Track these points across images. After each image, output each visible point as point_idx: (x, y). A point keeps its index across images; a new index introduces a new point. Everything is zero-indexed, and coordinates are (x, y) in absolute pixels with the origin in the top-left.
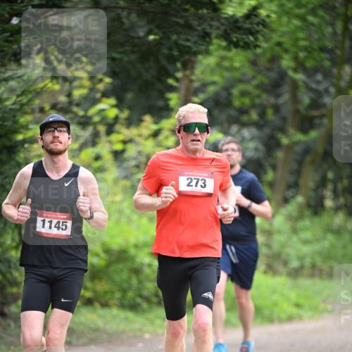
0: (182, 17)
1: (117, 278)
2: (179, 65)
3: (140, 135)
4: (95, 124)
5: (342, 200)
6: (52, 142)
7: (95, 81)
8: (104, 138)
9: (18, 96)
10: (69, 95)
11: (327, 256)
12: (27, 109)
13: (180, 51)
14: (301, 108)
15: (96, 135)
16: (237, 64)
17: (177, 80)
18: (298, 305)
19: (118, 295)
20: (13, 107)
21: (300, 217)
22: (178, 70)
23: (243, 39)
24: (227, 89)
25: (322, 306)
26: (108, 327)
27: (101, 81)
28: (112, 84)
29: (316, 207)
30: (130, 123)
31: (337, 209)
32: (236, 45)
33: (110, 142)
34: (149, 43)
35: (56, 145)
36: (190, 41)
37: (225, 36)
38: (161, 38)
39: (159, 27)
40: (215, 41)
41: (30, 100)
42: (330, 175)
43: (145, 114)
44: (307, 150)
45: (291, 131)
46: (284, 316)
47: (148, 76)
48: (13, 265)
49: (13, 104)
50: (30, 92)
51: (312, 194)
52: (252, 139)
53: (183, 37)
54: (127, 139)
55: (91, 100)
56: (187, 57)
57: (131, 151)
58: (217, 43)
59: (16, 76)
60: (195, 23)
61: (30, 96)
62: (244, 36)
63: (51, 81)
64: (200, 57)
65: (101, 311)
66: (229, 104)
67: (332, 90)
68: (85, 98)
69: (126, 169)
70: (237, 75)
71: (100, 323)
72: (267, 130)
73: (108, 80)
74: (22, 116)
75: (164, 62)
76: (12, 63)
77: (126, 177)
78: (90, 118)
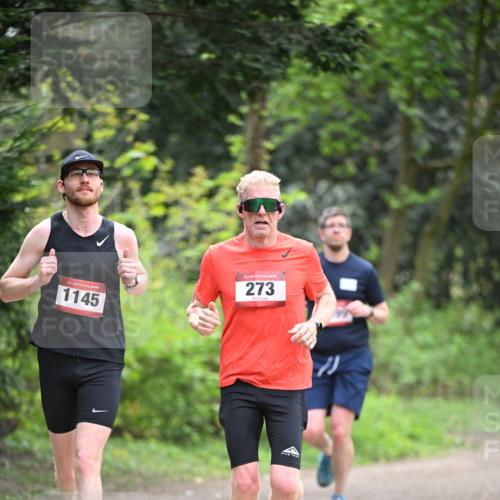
0: (248, 28)
1: (156, 398)
2: (244, 95)
3: (189, 196)
4: (125, 180)
5: (475, 288)
6: (79, 190)
7: (126, 118)
8: (137, 199)
9: (16, 140)
10: (88, 138)
11: (455, 367)
12: (28, 157)
13: (245, 75)
14: (418, 156)
15: (126, 195)
16: (326, 95)
17: (241, 116)
18: (413, 437)
19: (157, 422)
20: (9, 155)
21: (417, 311)
22: (242, 103)
23: (335, 58)
24: (313, 129)
25: (447, 438)
26: (143, 468)
27: (133, 117)
28: (149, 122)
29: (439, 298)
30: (174, 178)
31: (468, 300)
32: (326, 67)
33: (146, 204)
34: (203, 64)
35: (85, 194)
36: (260, 61)
37: (310, 54)
38: (219, 58)
39: (214, 41)
40: (296, 61)
41: (33, 145)
42: (459, 252)
43: (196, 165)
44: (426, 217)
45: (404, 189)
46: (393, 452)
47: (199, 111)
48: (8, 379)
49: (9, 151)
50: (33, 134)
51: (433, 278)
52: (348, 201)
53: (249, 56)
54: (170, 200)
55: (120, 146)
56: (255, 84)
57: (177, 217)
58: (298, 65)
59: (13, 111)
60: (267, 36)
61: (32, 140)
62: (337, 55)
63: (63, 118)
64: (274, 84)
65: (133, 445)
66: (315, 151)
67: (462, 131)
68: (111, 142)
69: (170, 243)
70: (327, 109)
71: (132, 463)
72: (369, 188)
73: (143, 117)
74: (21, 168)
75: (223, 91)
76: (7, 92)
77: (169, 255)
78: (118, 170)
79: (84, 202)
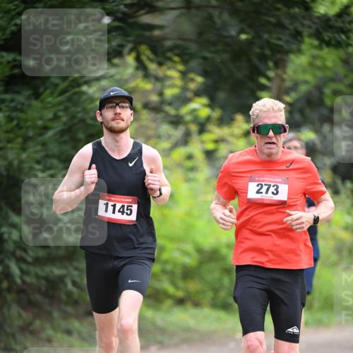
0: (273, 16)
2: (271, 64)
3: (232, 135)
4: (187, 123)
6: (113, 120)
7: (187, 80)
10: (161, 94)
13: (271, 50)
15: (188, 134)
16: (329, 64)
17: (269, 79)
22: (269, 69)
23: (335, 37)
24: (319, 88)
27: (192, 80)
28: (204, 83)
30: (222, 122)
32: (328, 44)
33: (203, 142)
34: (241, 42)
35: (118, 123)
36: (281, 39)
37: (317, 35)
38: (253, 38)
39: (250, 26)
40: (307, 40)
47: (239, 75)
53: (275, 36)
55: (183, 100)
56: (279, 56)
58: (309, 43)
60: (286, 22)
62: (336, 36)
63: (143, 80)
64: (292, 56)
66: (321, 103)
70: (329, 74)
73: (200, 79)
75: (256, 61)
78: (182, 117)
79: (117, 129)
